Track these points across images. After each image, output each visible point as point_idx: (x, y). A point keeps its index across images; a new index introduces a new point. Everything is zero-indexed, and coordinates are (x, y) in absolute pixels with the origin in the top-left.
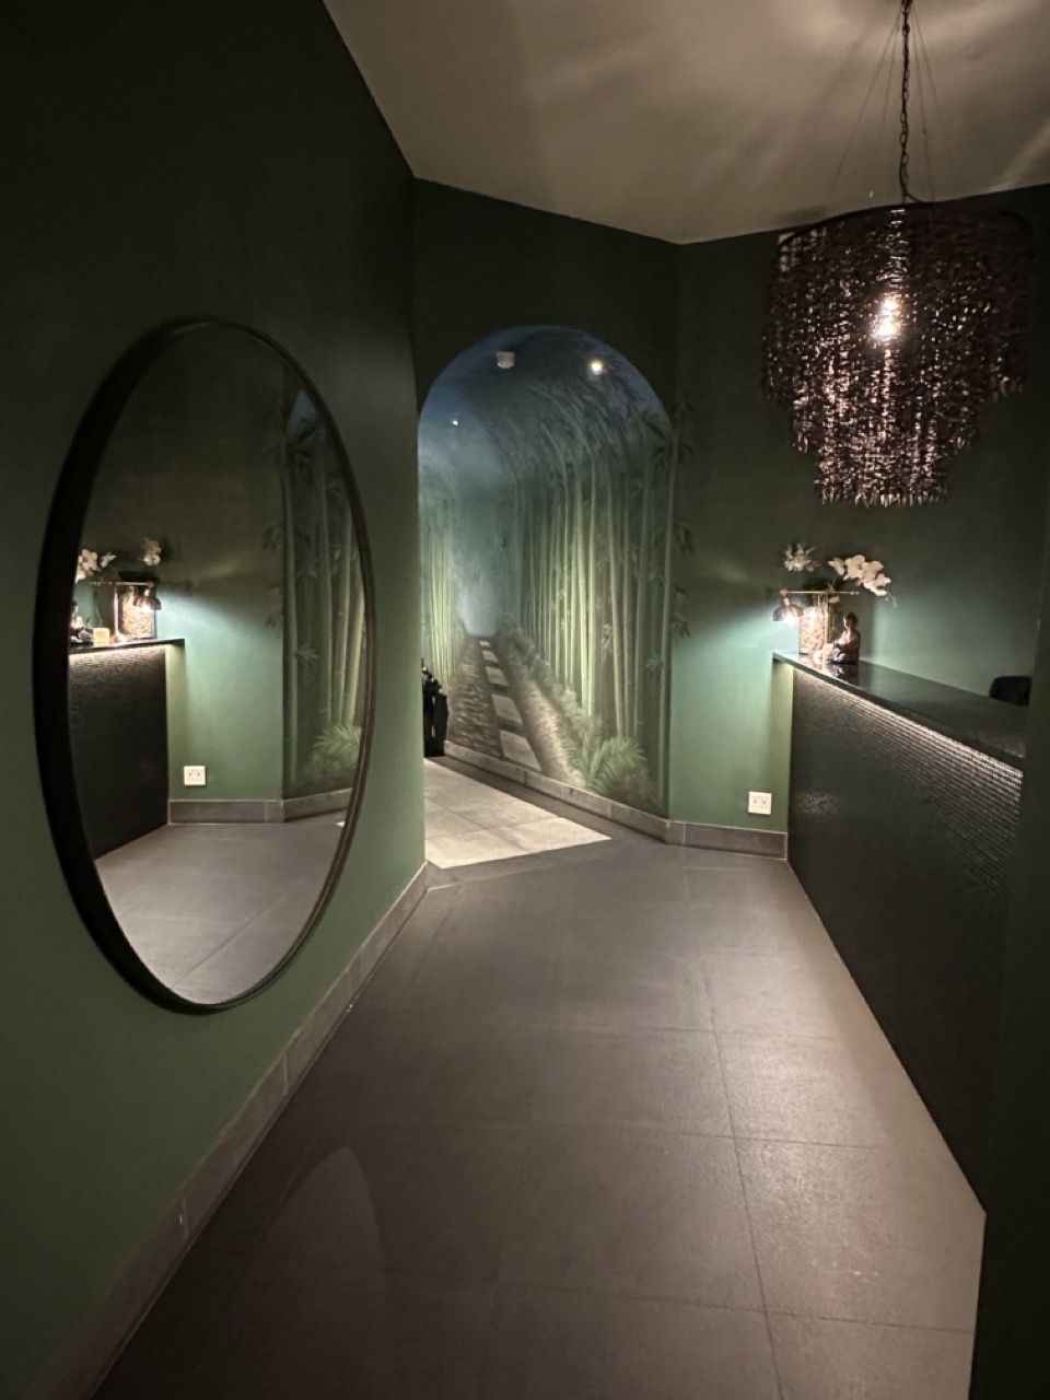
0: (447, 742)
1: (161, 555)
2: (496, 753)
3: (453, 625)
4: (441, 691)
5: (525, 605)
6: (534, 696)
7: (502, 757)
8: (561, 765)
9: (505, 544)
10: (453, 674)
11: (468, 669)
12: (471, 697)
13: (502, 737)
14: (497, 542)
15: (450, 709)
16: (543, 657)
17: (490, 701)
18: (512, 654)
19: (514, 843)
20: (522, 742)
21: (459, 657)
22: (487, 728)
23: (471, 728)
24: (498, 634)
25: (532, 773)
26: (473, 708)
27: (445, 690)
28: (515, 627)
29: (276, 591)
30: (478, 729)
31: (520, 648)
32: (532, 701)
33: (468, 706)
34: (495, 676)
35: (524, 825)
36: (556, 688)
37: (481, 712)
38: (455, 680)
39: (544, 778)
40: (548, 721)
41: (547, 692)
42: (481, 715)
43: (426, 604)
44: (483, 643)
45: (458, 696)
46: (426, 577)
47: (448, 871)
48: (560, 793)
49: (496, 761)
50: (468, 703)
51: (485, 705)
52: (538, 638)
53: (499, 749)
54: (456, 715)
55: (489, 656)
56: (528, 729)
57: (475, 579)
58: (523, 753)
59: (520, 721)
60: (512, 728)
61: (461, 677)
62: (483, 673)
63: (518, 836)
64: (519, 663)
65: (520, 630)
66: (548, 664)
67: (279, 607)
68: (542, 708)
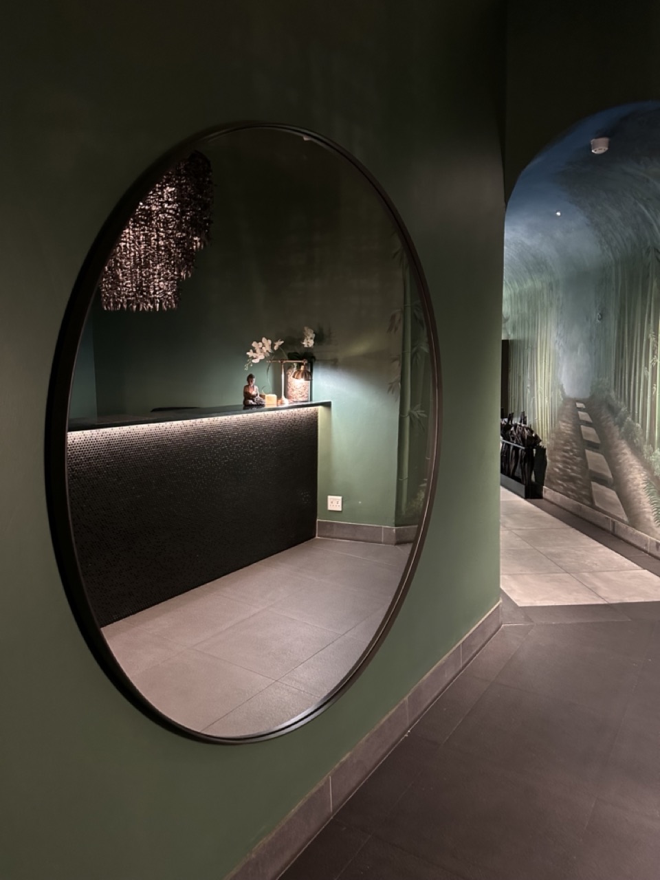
0: (544, 487)
1: (315, 340)
2: (588, 503)
3: (553, 389)
4: (541, 444)
5: (619, 371)
6: (625, 454)
7: (592, 506)
8: (649, 520)
9: (602, 316)
10: (552, 431)
11: (566, 427)
12: (566, 451)
13: (593, 489)
14: (595, 315)
15: (548, 459)
16: (633, 419)
17: (584, 456)
18: (605, 414)
19: (593, 590)
20: (612, 495)
21: (557, 416)
22: (580, 479)
23: (565, 478)
24: (592, 397)
25: (620, 523)
26: (568, 460)
27: (545, 443)
28: (609, 391)
29: (397, 364)
30: (572, 479)
31: (613, 410)
32: (622, 459)
33: (564, 459)
34: (588, 435)
35: (605, 573)
36: (646, 448)
37: (576, 464)
38: (553, 436)
39: (631, 529)
40: (637, 478)
41: (637, 451)
42: (575, 468)
43: (532, 370)
44: (579, 405)
45: (556, 449)
46: (532, 349)
47: (525, 609)
48: (646, 545)
49: (588, 509)
50: (564, 456)
51: (579, 459)
52: (630, 403)
53: (591, 499)
54: (553, 465)
55: (584, 416)
56: (618, 483)
57: (574, 348)
58: (612, 504)
59: (610, 476)
60: (602, 481)
61: (559, 433)
62: (578, 431)
63: (598, 584)
64: (611, 423)
65: (613, 394)
66: (639, 425)
67: (398, 377)
68: (631, 466)
